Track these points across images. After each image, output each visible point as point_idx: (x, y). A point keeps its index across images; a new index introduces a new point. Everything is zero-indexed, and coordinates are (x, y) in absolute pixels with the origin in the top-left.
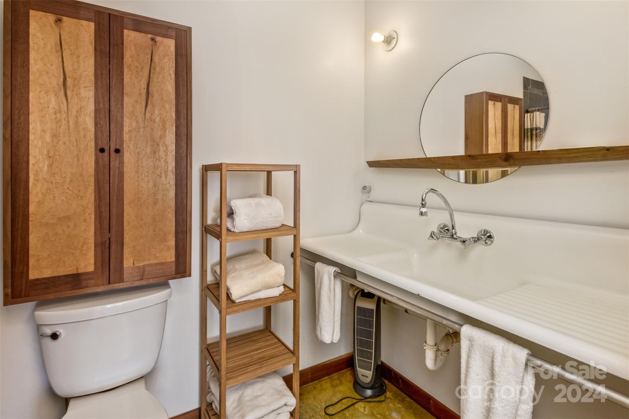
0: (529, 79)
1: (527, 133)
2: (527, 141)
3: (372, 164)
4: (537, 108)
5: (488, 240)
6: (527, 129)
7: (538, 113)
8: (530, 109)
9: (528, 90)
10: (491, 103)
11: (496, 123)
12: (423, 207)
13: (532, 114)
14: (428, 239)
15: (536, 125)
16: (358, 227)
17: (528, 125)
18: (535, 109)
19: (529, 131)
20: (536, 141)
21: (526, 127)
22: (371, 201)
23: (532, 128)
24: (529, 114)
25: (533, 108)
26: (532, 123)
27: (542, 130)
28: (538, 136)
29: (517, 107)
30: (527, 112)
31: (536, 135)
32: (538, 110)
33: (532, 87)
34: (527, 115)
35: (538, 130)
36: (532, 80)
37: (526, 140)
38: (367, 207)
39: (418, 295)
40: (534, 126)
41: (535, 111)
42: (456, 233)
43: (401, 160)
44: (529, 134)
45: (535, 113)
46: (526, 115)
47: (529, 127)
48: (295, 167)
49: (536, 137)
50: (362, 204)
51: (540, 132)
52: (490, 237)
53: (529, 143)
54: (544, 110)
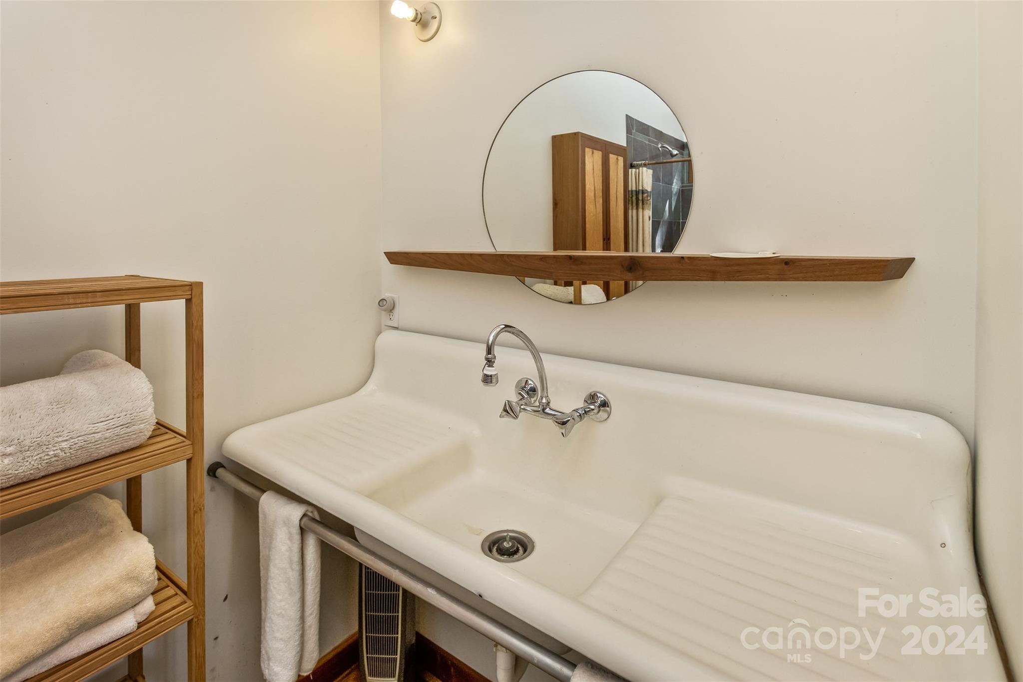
0: (633, 119)
1: (632, 198)
2: (632, 209)
3: (394, 258)
4: (643, 162)
5: (603, 410)
6: (632, 191)
7: (645, 169)
8: (635, 162)
9: (631, 135)
10: (588, 151)
11: (595, 180)
12: (489, 366)
13: (638, 170)
14: (500, 417)
15: (642, 187)
16: (369, 381)
17: (632, 186)
18: (640, 162)
19: (634, 193)
20: (643, 209)
21: (630, 189)
22: (396, 328)
23: (637, 190)
24: (634, 170)
25: (639, 161)
26: (637, 184)
27: (649, 194)
28: (645, 202)
29: (621, 159)
30: (632, 166)
31: (643, 201)
32: (645, 165)
33: (636, 131)
34: (632, 171)
35: (645, 193)
36: (636, 120)
37: (630, 207)
38: (388, 338)
39: (480, 596)
40: (641, 188)
41: (641, 165)
42: (548, 403)
43: (448, 255)
44: (634, 198)
45: (641, 168)
46: (630, 170)
47: (634, 189)
48: (188, 288)
49: (643, 204)
50: (379, 333)
51: (647, 196)
52: (604, 404)
53: (635, 211)
54: (650, 166)
